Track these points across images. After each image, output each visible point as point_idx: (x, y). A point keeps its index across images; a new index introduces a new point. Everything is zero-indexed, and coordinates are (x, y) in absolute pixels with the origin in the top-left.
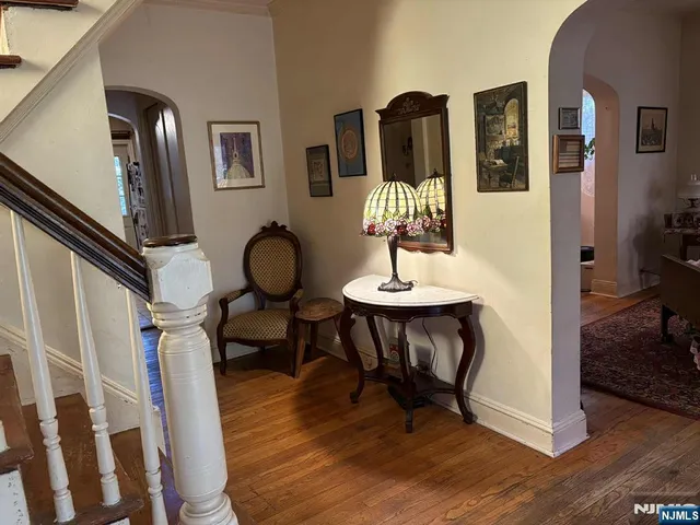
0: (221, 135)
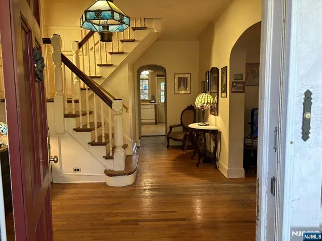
0: (178, 78)
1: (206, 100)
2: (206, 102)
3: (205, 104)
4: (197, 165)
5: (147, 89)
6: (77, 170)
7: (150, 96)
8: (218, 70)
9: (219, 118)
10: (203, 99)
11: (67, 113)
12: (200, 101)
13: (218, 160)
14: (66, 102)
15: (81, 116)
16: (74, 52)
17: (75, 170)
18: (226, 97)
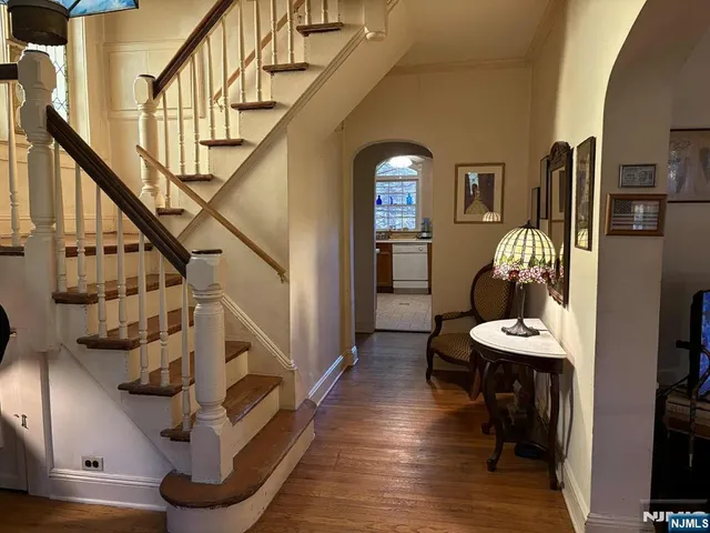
0: (466, 175)
1: (529, 251)
2: (527, 259)
3: (526, 266)
4: (492, 466)
5: (414, 202)
6: (91, 464)
7: (421, 221)
8: (570, 152)
9: (569, 313)
10: (518, 249)
11: (63, 289)
12: (508, 255)
13: (563, 462)
14: (63, 255)
15: (102, 301)
16: (140, 107)
17: (88, 464)
18: (590, 248)
